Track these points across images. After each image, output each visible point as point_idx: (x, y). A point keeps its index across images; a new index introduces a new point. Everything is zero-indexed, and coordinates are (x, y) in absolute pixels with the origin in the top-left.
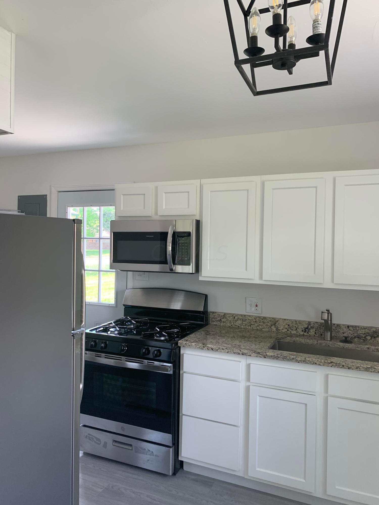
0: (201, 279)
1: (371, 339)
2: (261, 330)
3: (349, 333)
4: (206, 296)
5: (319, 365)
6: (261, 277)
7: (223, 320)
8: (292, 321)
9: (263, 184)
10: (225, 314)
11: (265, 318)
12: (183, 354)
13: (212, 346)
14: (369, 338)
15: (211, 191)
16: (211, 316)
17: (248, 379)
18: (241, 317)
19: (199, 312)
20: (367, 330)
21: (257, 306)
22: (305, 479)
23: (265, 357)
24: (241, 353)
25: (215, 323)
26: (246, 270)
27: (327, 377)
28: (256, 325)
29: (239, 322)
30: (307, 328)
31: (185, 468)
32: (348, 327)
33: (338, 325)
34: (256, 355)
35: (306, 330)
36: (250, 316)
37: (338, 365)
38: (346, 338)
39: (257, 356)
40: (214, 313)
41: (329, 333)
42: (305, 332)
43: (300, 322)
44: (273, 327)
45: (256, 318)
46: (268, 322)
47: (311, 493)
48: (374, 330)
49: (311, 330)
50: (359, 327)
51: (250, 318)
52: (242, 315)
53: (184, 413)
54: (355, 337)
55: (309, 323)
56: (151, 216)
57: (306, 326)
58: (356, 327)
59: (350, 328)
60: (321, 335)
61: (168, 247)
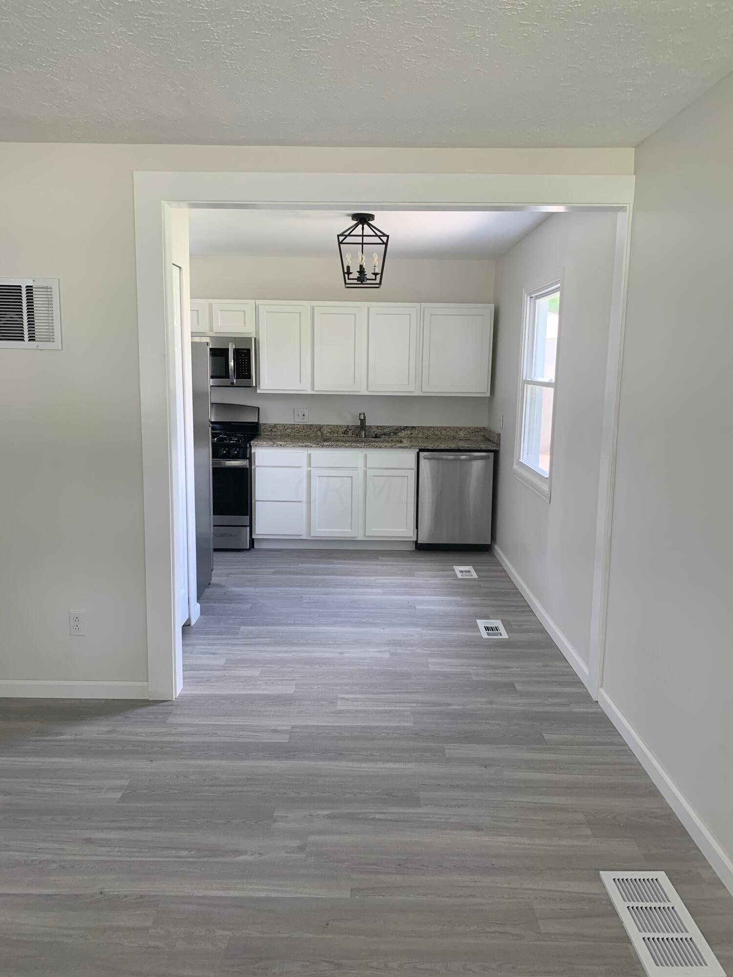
0: (258, 391)
1: (394, 435)
2: (308, 435)
3: (378, 431)
4: (259, 408)
5: (361, 447)
6: (313, 388)
7: (273, 430)
8: (334, 426)
9: (313, 309)
10: (275, 424)
11: (311, 425)
12: (255, 453)
13: (281, 443)
14: (392, 434)
15: (266, 312)
16: (263, 427)
17: (309, 465)
18: (290, 426)
19: (254, 423)
20: (391, 429)
21: (304, 415)
22: (351, 529)
23: (323, 447)
24: (304, 445)
25: (266, 433)
26: (300, 382)
27: (366, 456)
28: (304, 432)
29: (289, 430)
30: (346, 431)
31: (256, 546)
32: (377, 427)
33: (370, 426)
34: (316, 446)
35: (345, 432)
36: (298, 425)
37: (373, 447)
38: (376, 435)
39: (316, 447)
40: (265, 424)
41: (364, 432)
42: (344, 434)
43: (341, 426)
44: (318, 432)
45: (303, 426)
46: (314, 428)
47: (356, 537)
48: (396, 427)
49: (349, 432)
50: (385, 426)
51: (299, 426)
52: (291, 425)
53: (257, 499)
54: (382, 435)
55: (348, 426)
56: (205, 331)
57: (345, 429)
58: (383, 426)
59: (379, 428)
60: (357, 435)
61: (230, 363)
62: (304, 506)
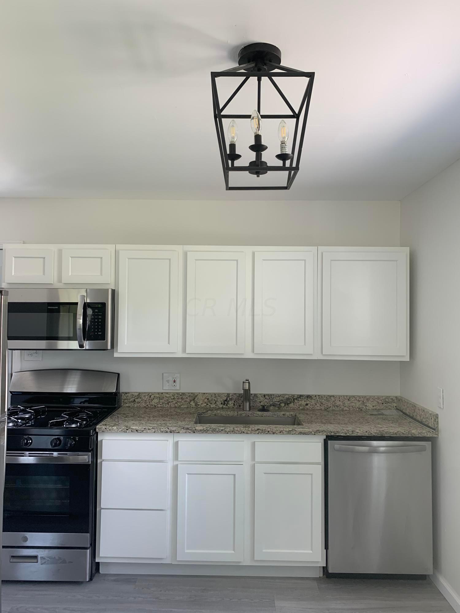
0: (116, 355)
1: (285, 406)
2: (179, 407)
3: (265, 402)
4: (119, 374)
5: (247, 433)
6: (184, 350)
7: (136, 400)
8: (211, 395)
9: (185, 254)
10: (140, 393)
11: (183, 394)
12: (102, 441)
13: (137, 428)
14: (283, 405)
15: (129, 259)
16: (124, 397)
17: (176, 456)
18: (157, 395)
19: (111, 393)
20: (281, 398)
21: (174, 382)
22: (234, 550)
23: (194, 432)
24: (169, 431)
25: (127, 405)
26: (169, 343)
27: (253, 444)
28: (174, 402)
29: (156, 401)
30: (226, 400)
31: (102, 571)
32: (264, 396)
33: (255, 395)
34: (184, 431)
35: (225, 402)
36: (167, 393)
37: (263, 432)
38: (263, 406)
39: (186, 432)
40: (126, 393)
41: (248, 403)
42: (224, 404)
43: (219, 395)
44: (192, 403)
45: (174, 394)
46: (187, 398)
47: (240, 562)
48: (287, 396)
49: (230, 402)
50: (274, 395)
51: (168, 396)
52: (159, 393)
53: (102, 507)
54: (271, 405)
55: (228, 394)
56: (52, 283)
57: (225, 398)
58: (271, 395)
59: (266, 397)
60: (240, 406)
61: (78, 320)
62: (168, 514)
